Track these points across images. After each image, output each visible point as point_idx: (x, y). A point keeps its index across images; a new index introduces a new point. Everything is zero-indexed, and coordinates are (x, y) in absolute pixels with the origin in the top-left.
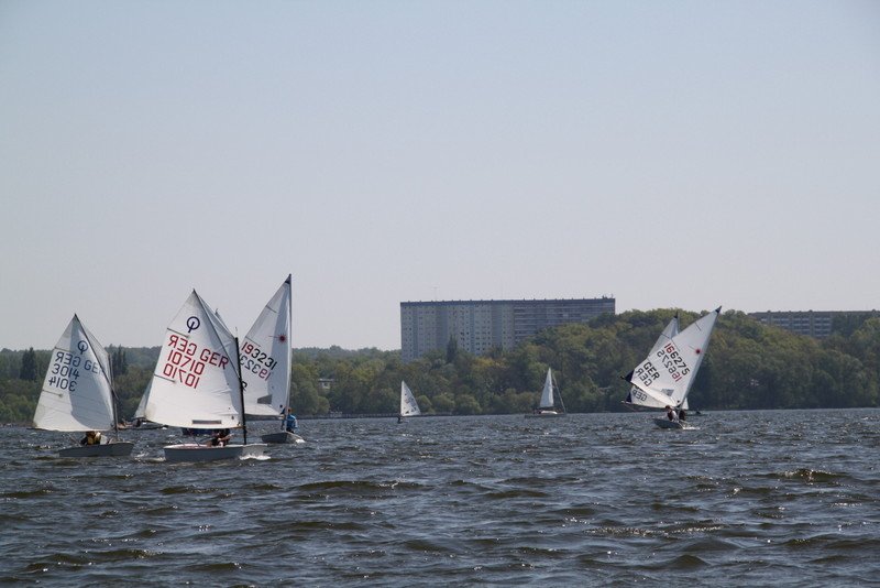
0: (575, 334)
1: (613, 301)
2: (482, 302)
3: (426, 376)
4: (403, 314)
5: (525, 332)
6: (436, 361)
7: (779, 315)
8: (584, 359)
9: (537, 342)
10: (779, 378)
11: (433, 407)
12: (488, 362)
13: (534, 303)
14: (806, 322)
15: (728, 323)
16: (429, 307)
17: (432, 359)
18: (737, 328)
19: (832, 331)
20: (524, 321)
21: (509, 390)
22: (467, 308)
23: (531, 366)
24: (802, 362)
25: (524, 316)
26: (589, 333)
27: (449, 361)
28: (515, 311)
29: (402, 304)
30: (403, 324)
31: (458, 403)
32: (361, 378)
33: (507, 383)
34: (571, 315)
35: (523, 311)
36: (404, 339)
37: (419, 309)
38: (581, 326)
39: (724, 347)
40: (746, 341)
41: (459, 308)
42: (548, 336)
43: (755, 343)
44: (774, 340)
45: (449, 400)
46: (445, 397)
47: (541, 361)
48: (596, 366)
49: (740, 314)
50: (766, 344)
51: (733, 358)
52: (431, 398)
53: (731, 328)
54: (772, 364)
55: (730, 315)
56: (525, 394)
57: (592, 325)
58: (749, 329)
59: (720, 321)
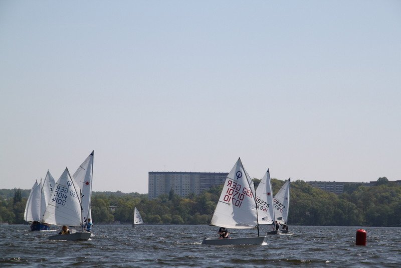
2: (186, 173)
3: (159, 206)
4: (149, 177)
5: (205, 187)
6: (164, 199)
7: (320, 183)
9: (211, 192)
10: (319, 212)
11: (162, 220)
12: (187, 200)
13: (210, 174)
14: (332, 186)
15: (297, 186)
16: (162, 175)
17: (162, 198)
18: (301, 188)
19: (344, 191)
20: (205, 182)
21: (197, 213)
22: (179, 175)
23: (207, 203)
24: (330, 205)
25: (205, 180)
27: (170, 199)
28: (201, 177)
29: (149, 173)
30: (149, 182)
31: (173, 219)
32: (129, 206)
33: (196, 211)
35: (205, 177)
36: (150, 189)
37: (157, 175)
39: (295, 197)
40: (305, 194)
41: (175, 175)
42: (215, 189)
43: (309, 195)
44: (318, 194)
45: (169, 218)
46: (167, 216)
47: (212, 201)
49: (303, 182)
50: (314, 196)
51: (298, 202)
52: (161, 217)
53: (298, 188)
54: (316, 205)
55: (297, 182)
56: (205, 215)
58: (306, 189)
59: (293, 185)
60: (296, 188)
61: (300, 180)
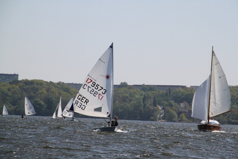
0: (4, 86)
1: (18, 75)
8: (7, 95)
15: (59, 86)
18: (62, 88)
26: (9, 86)
34: (2, 79)
38: (6, 83)
39: (57, 94)
40: (65, 93)
43: (68, 93)
44: (74, 93)
48: (12, 98)
49: (63, 83)
53: (60, 88)
55: (59, 83)
57: (10, 83)
58: (66, 89)
59: (56, 85)
60: (58, 87)
61: (61, 82)
